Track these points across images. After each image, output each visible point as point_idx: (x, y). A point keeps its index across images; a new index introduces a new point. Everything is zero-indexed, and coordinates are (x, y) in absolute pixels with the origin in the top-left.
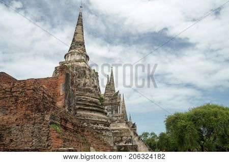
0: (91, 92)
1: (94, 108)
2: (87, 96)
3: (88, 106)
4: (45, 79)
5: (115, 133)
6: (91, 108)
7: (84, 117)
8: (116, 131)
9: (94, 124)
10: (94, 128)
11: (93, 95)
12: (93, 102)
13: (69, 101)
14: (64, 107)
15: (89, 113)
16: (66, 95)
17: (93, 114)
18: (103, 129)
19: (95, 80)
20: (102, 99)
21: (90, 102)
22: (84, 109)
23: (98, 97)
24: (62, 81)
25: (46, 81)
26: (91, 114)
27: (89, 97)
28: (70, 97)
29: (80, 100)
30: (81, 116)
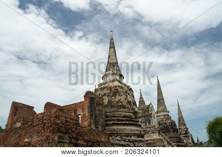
0: (124, 107)
1: (127, 122)
2: (121, 112)
3: (122, 120)
5: (149, 143)
6: (124, 122)
7: (117, 131)
8: (150, 141)
9: (128, 137)
10: (127, 140)
11: (126, 110)
12: (127, 117)
13: (95, 120)
14: (89, 125)
15: (122, 127)
16: (92, 115)
17: (126, 127)
18: (136, 141)
19: (128, 96)
20: (136, 112)
21: (123, 117)
22: (118, 124)
23: (132, 111)
24: (87, 105)
26: (124, 127)
27: (123, 113)
28: (96, 116)
29: (114, 117)
30: (114, 130)
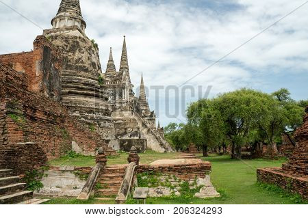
0: (86, 70)
1: (90, 93)
2: (81, 76)
3: (82, 89)
4: (19, 54)
5: (117, 124)
6: (85, 92)
7: (75, 104)
8: (120, 121)
9: (90, 113)
10: (89, 118)
11: (89, 75)
12: (89, 85)
13: (50, 83)
14: (42, 91)
15: (82, 99)
16: (45, 75)
17: (88, 99)
18: (101, 120)
19: (93, 55)
20: (102, 80)
21: (84, 84)
22: (76, 94)
23: (96, 78)
24: (38, 57)
25: (20, 57)
26: (86, 99)
27: (84, 78)
28: (50, 78)
29: (71, 82)
30: (71, 102)
